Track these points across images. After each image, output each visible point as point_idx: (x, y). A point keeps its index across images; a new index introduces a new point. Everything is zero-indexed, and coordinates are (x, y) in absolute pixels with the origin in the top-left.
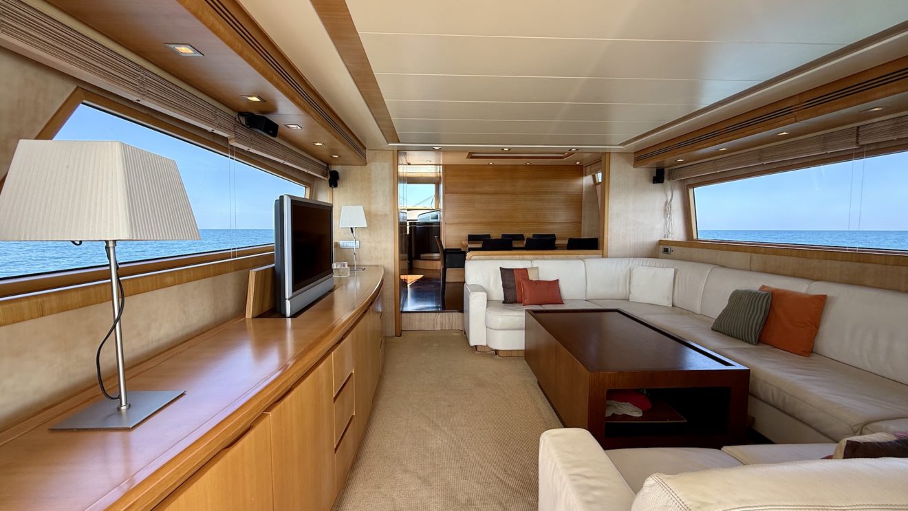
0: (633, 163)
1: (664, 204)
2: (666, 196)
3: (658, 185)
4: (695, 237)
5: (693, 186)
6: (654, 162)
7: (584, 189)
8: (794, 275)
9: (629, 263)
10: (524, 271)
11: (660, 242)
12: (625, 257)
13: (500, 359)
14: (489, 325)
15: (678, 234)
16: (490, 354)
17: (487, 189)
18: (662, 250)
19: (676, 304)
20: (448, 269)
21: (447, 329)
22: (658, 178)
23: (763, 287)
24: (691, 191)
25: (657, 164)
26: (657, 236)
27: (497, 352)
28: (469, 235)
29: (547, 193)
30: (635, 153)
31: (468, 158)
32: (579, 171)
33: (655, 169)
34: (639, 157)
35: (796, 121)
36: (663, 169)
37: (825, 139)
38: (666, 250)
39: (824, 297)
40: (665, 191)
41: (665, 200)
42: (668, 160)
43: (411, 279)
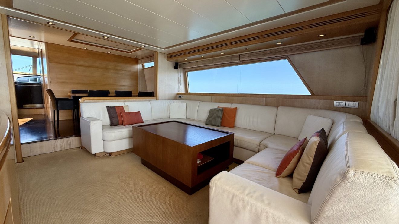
0: (167, 59)
1: (178, 78)
2: (179, 75)
3: (176, 70)
4: (188, 92)
5: (187, 72)
6: (175, 59)
7: (138, 70)
8: (225, 102)
9: (168, 102)
10: (122, 108)
11: (178, 94)
12: (165, 100)
13: (114, 158)
14: (106, 139)
15: (183, 91)
16: (106, 156)
17: (82, 63)
18: (179, 97)
19: (187, 117)
20: (59, 111)
21: (66, 149)
22: (176, 66)
23: (218, 107)
24: (187, 73)
25: (176, 60)
26: (176, 91)
27: (110, 154)
28: (72, 90)
29: (120, 70)
30: (168, 54)
31: (69, 40)
32: (136, 61)
33: (175, 63)
34: (170, 56)
35: (229, 49)
36: (178, 64)
37: (232, 57)
38: (180, 97)
39: (237, 108)
40: (178, 72)
41: (178, 76)
42: (180, 59)
43: (22, 121)
